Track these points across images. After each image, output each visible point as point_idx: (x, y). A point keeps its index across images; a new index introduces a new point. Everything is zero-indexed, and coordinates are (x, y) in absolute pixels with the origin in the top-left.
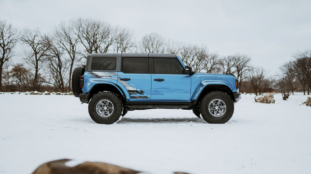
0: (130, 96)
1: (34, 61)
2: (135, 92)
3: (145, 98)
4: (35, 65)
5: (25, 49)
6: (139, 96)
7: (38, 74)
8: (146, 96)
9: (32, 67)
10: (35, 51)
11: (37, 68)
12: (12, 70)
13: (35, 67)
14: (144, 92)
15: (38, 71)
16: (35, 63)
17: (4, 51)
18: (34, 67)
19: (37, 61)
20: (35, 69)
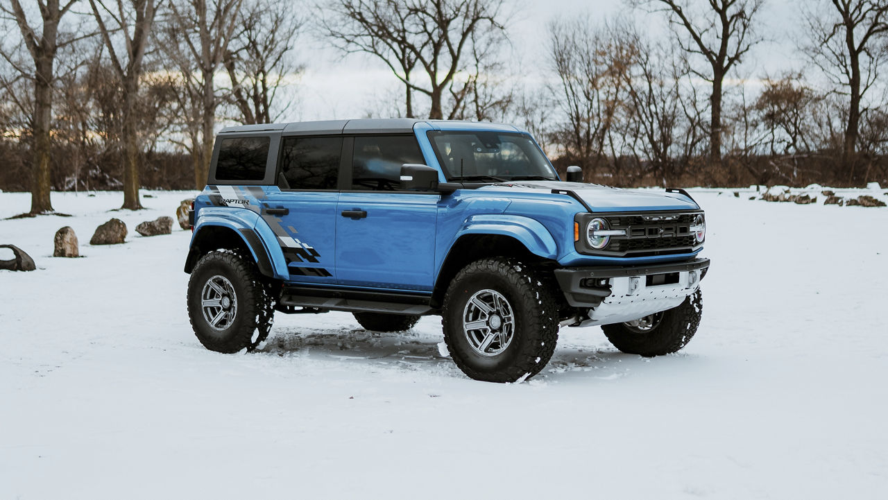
0: (289, 265)
1: (842, 55)
2: (298, 255)
3: (321, 274)
4: (847, 73)
5: (806, 11)
6: (308, 269)
7: (860, 109)
8: (324, 269)
9: (836, 80)
10: (845, 13)
11: (855, 83)
12: (762, 98)
13: (848, 82)
14: (318, 255)
15: (861, 97)
16: (849, 62)
17: (726, 25)
18: (845, 79)
19: (854, 55)
20: (848, 90)
